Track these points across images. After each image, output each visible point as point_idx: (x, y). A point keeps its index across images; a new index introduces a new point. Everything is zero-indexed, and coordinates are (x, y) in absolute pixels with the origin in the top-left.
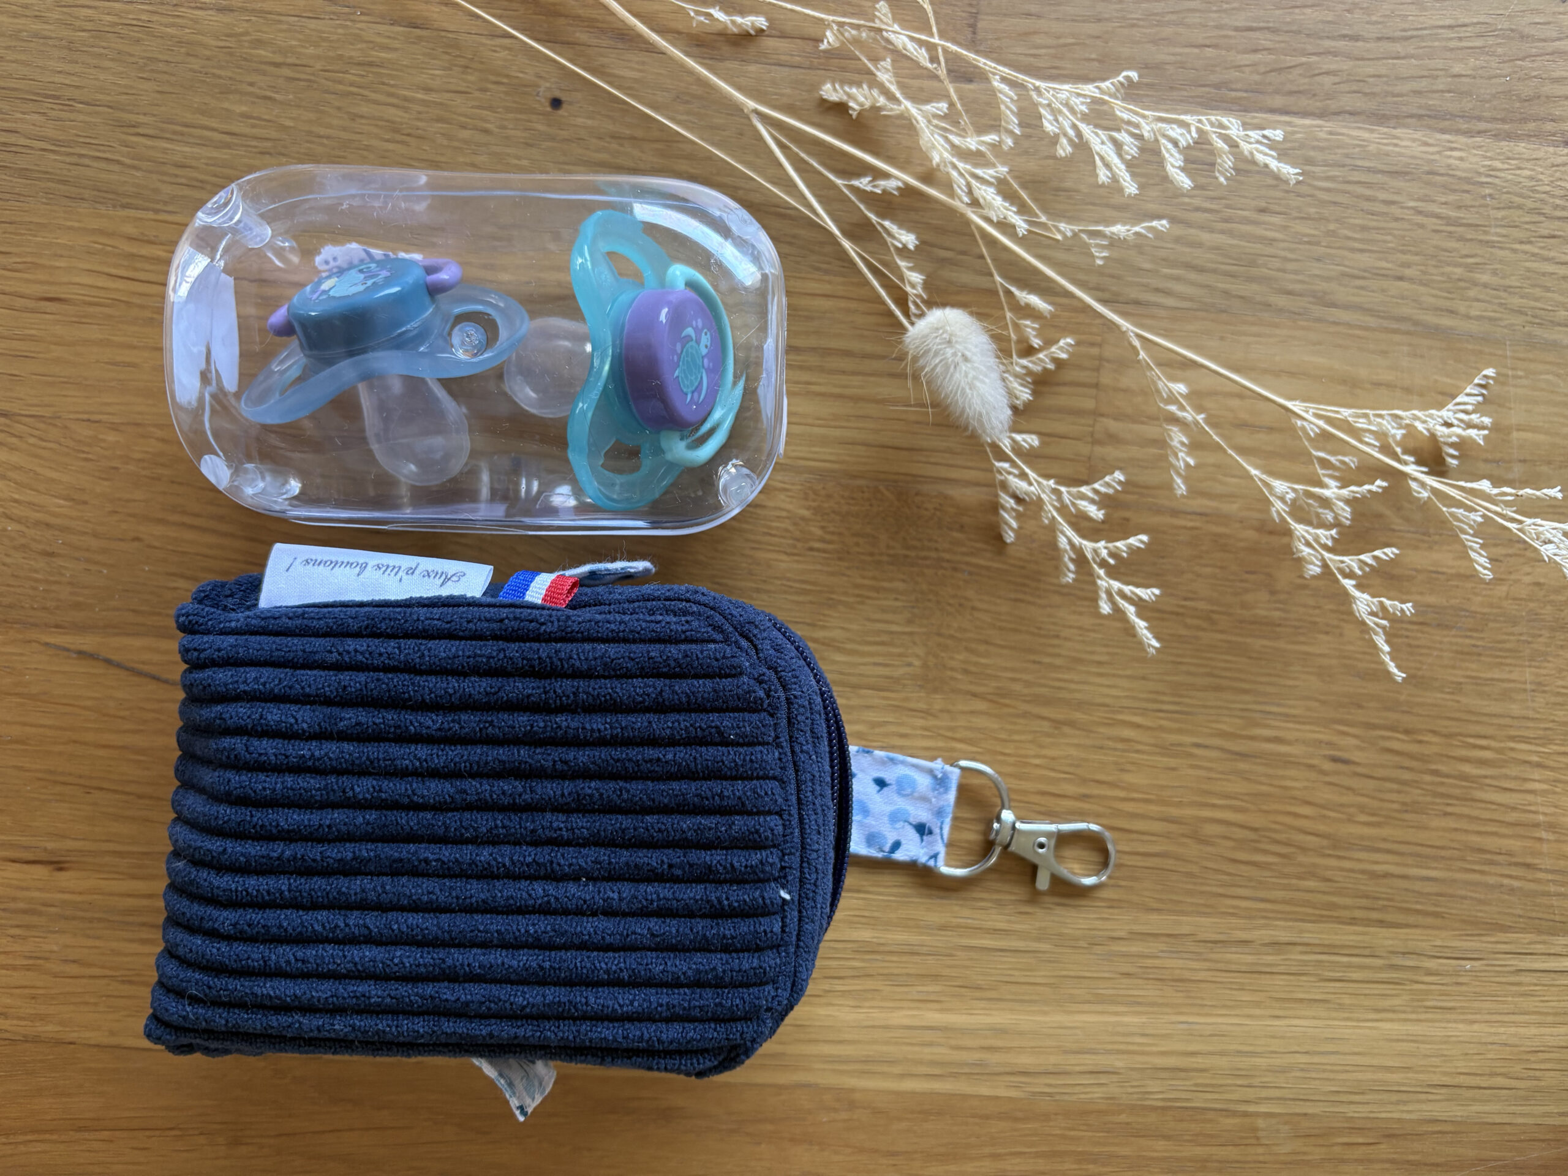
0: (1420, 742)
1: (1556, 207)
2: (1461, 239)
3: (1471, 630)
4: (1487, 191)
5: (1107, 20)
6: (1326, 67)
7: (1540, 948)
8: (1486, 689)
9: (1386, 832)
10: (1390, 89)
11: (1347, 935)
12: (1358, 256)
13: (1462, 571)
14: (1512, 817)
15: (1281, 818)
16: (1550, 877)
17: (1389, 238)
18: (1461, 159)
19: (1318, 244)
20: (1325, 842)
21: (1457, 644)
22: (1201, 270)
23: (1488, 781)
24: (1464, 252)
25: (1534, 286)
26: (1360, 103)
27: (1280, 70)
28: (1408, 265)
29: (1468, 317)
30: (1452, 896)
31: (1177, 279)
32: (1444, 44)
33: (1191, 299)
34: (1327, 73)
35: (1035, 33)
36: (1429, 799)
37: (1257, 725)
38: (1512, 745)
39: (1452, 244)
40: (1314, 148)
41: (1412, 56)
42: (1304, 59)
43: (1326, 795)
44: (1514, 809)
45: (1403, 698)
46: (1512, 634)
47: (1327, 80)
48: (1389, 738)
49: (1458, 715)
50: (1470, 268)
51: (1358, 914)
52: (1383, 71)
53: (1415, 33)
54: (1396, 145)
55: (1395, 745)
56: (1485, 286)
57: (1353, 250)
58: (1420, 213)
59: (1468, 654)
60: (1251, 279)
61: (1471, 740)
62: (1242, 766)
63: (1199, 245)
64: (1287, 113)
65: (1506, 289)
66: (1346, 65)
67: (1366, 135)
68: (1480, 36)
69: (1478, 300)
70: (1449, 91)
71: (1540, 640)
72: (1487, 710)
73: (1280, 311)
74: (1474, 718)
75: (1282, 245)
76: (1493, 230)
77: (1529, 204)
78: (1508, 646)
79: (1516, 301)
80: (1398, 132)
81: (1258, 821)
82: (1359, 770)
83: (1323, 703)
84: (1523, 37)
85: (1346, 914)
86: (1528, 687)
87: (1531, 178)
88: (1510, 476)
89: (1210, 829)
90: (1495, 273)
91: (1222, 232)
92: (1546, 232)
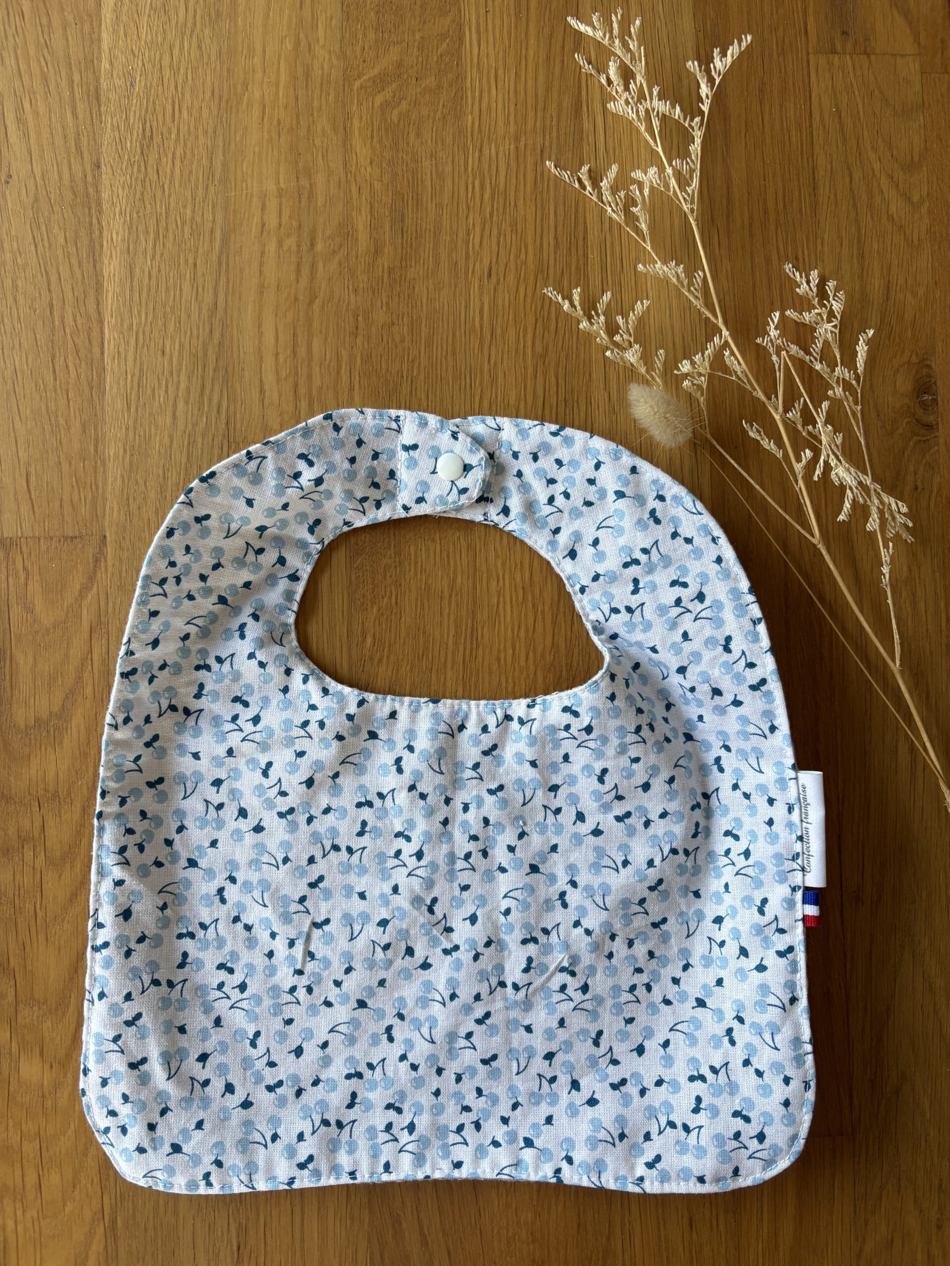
0: (474, 225)
1: (139, 171)
2: (167, 229)
3: (403, 201)
4: (135, 215)
5: (59, 458)
6: (72, 323)
7: (591, 138)
8: (438, 188)
9: (530, 241)
10: (80, 281)
11: (594, 256)
12: (184, 293)
13: (368, 210)
14: (513, 164)
15: (528, 306)
16: (547, 137)
17: (171, 274)
18: (117, 233)
19: (180, 317)
20: (540, 277)
21: (412, 209)
22: (203, 386)
23: (493, 182)
24: (174, 227)
25: (189, 181)
26: (91, 299)
27: (77, 352)
28: (187, 261)
29: (214, 221)
30: (565, 197)
31: (210, 400)
32: (47, 250)
33: (222, 391)
34: (75, 321)
35: (72, 501)
36: (507, 217)
37: (474, 325)
38: (470, 169)
39: (171, 236)
40: (122, 325)
41: (58, 269)
42: (69, 336)
43: (511, 278)
44: (508, 164)
45: (448, 239)
46: (403, 175)
47: (79, 322)
48: (473, 244)
49: (455, 204)
50: (184, 223)
51: (581, 253)
52: (70, 286)
53: (43, 269)
54: (114, 275)
55: (477, 240)
56: (193, 212)
57: (181, 296)
58: (154, 257)
59: (418, 202)
60: (205, 355)
61: (470, 195)
62: (499, 331)
63: (188, 389)
64: (103, 343)
65: (194, 199)
66: (69, 310)
67: (110, 294)
68: (39, 228)
69: (203, 215)
70: (76, 244)
71: (404, 157)
72: (450, 186)
73: (222, 335)
74: (456, 194)
75: (183, 339)
76: (159, 210)
77: (139, 188)
78: (410, 178)
79: (200, 191)
80: (106, 275)
81: (531, 319)
82: (494, 260)
83: (455, 287)
84: (36, 200)
85: (581, 259)
86: (434, 162)
87: (123, 188)
88: (308, 186)
89: (539, 348)
90: (185, 207)
91: (179, 376)
92: (156, 176)
